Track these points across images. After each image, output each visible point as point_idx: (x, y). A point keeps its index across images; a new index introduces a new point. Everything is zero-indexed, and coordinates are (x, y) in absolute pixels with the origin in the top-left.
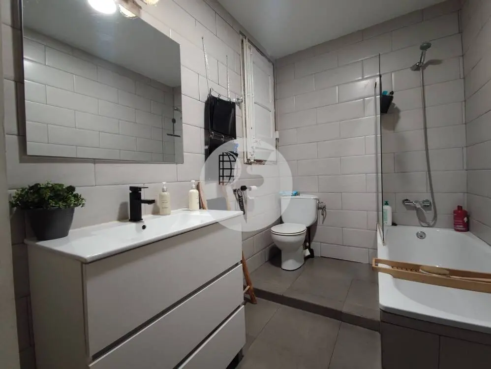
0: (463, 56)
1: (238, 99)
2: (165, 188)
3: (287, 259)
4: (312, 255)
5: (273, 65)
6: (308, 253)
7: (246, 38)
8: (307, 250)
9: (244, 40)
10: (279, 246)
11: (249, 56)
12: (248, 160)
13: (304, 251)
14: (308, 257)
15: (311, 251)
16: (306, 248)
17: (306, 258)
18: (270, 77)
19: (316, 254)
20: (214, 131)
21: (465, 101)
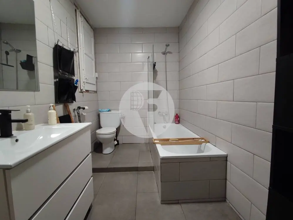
0: (179, 52)
1: (75, 50)
2: (29, 110)
3: (106, 148)
4: (118, 144)
5: (94, 31)
6: (116, 143)
7: (78, 9)
8: (116, 141)
9: (77, 10)
10: (101, 141)
11: (80, 22)
12: (81, 90)
13: (114, 142)
14: (117, 145)
15: (118, 141)
16: (115, 140)
17: (115, 145)
18: (92, 38)
19: (120, 143)
20: (61, 69)
21: (179, 71)
